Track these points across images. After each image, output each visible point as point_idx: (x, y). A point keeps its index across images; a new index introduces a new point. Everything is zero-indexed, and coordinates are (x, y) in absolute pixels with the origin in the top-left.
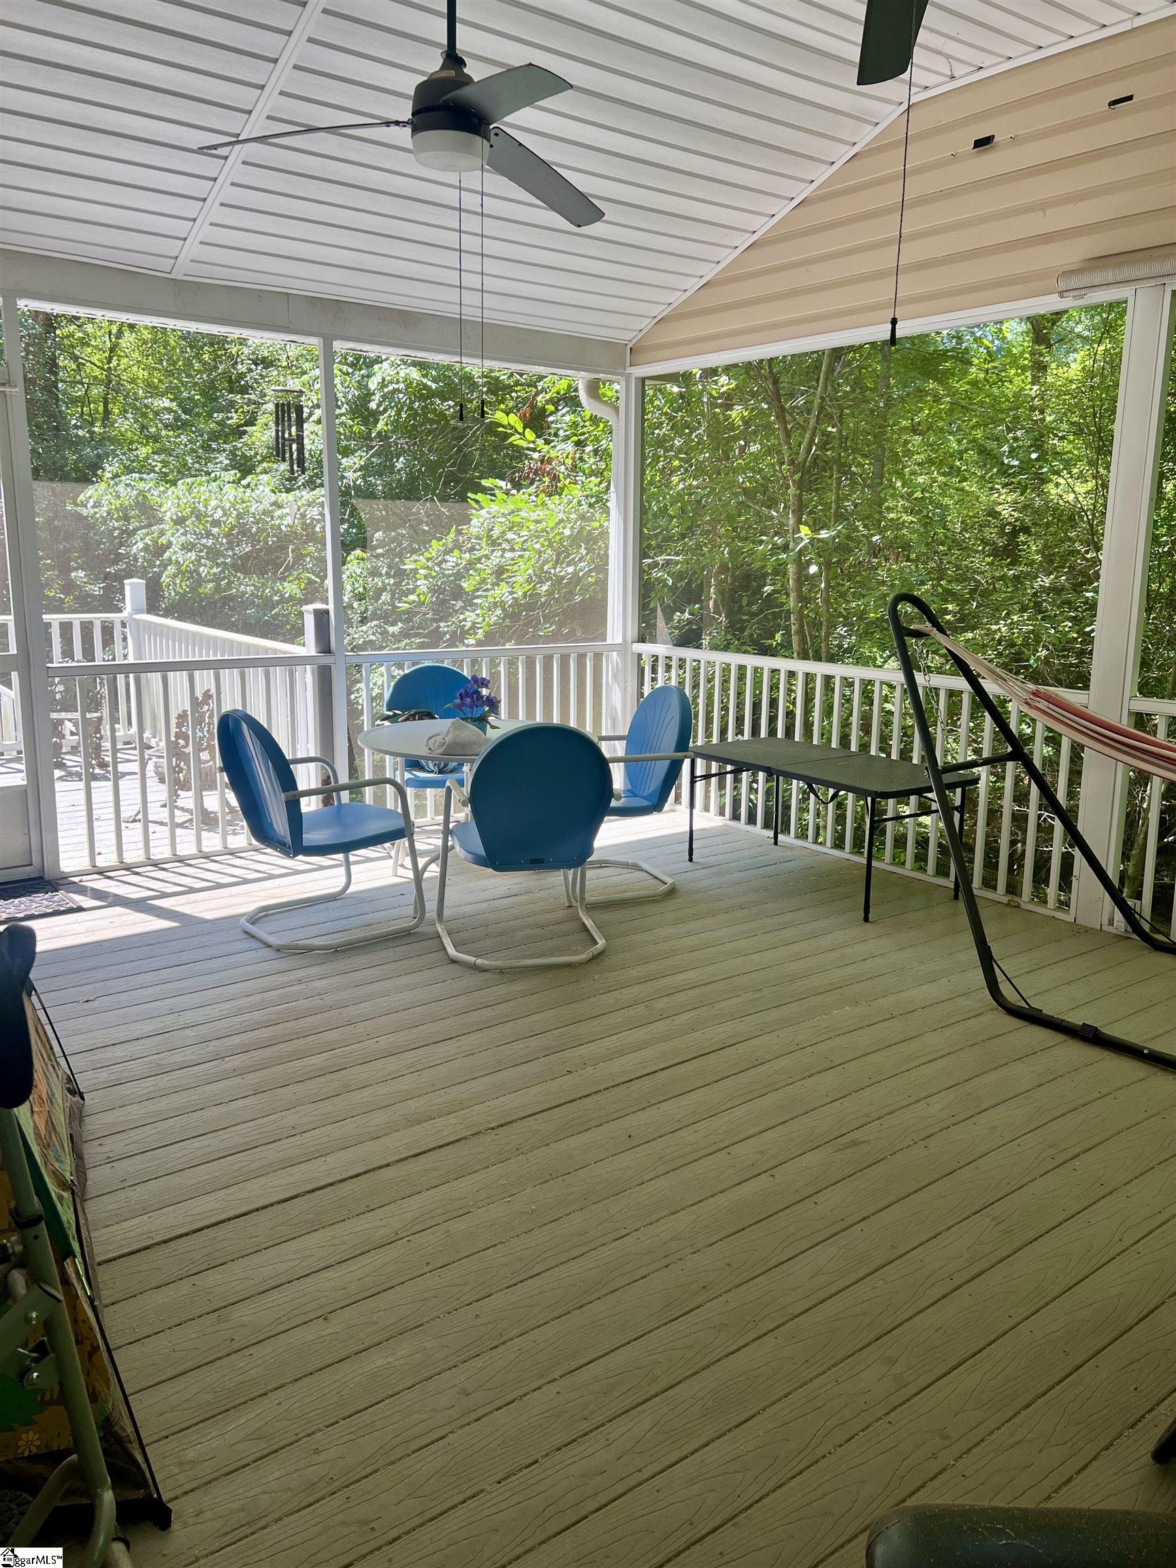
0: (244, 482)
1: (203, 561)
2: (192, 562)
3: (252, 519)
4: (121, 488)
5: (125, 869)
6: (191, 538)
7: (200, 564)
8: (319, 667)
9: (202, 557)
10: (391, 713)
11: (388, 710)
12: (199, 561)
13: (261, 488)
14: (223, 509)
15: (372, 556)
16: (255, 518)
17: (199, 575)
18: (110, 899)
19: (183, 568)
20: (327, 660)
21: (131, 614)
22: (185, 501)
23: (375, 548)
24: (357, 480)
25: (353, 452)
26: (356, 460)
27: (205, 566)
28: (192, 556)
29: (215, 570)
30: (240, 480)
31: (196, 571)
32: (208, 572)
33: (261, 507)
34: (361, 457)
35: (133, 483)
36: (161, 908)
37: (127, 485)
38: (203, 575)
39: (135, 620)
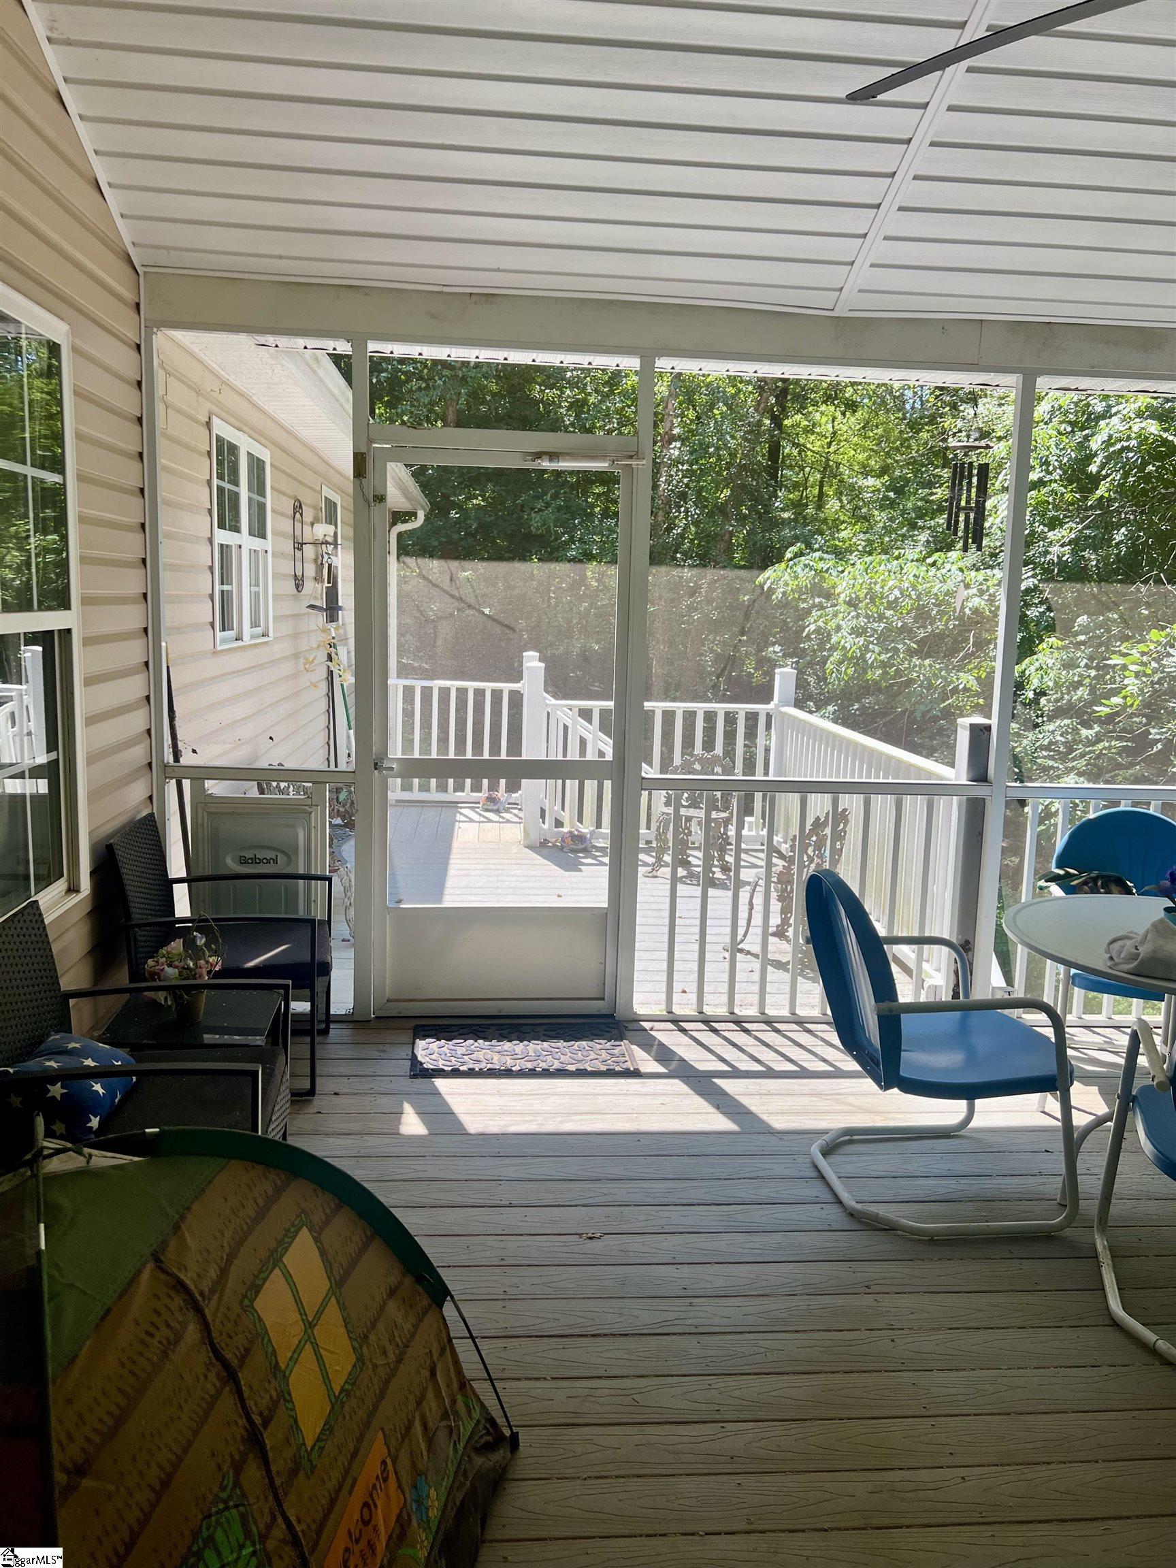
0: (929, 561)
1: (871, 646)
2: (860, 648)
3: (933, 601)
4: (798, 569)
5: (703, 1022)
6: (862, 621)
7: (867, 650)
8: (968, 800)
9: (872, 643)
10: (1061, 872)
11: (1058, 867)
12: (867, 647)
13: (948, 566)
14: (900, 589)
15: (1071, 642)
16: (937, 600)
17: (865, 661)
18: (674, 1065)
19: (850, 655)
20: (981, 791)
21: (777, 706)
22: (861, 581)
23: (1077, 634)
24: (1064, 555)
25: (1061, 525)
26: (1064, 533)
27: (873, 651)
28: (861, 641)
29: (883, 657)
30: (925, 559)
31: (863, 657)
32: (875, 658)
33: (945, 588)
34: (1071, 529)
35: (811, 563)
36: (725, 1094)
37: (806, 566)
38: (870, 662)
39: (781, 713)
